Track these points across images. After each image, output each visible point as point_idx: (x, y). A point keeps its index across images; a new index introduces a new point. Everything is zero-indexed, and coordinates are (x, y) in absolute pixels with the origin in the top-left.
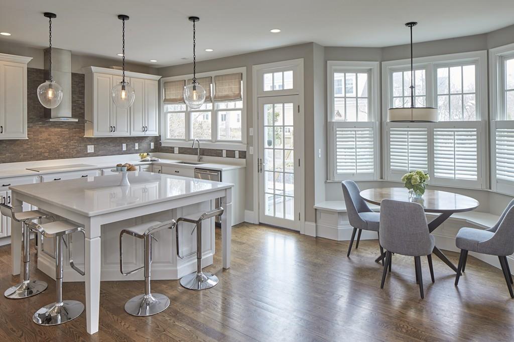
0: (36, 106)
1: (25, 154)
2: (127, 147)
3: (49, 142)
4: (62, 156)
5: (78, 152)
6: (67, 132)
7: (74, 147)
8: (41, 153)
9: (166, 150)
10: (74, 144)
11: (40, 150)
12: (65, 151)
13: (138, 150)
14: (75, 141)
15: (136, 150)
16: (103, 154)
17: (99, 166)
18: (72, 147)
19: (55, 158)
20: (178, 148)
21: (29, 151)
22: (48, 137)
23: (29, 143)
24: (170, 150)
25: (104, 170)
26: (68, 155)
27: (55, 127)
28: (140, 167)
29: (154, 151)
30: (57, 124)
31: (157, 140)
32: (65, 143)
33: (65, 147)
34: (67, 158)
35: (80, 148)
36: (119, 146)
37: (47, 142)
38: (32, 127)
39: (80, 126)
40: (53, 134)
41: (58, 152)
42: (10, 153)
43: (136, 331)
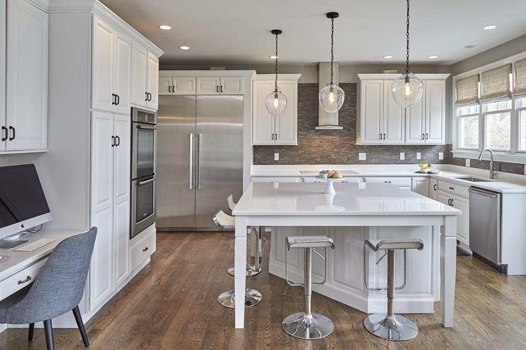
0: (310, 116)
1: (300, 158)
2: (405, 156)
3: (321, 149)
4: (333, 162)
5: (349, 159)
6: (338, 140)
7: (345, 154)
8: (314, 158)
9: (458, 162)
10: (345, 151)
11: (313, 155)
12: (336, 158)
13: (421, 160)
14: (347, 149)
15: (418, 160)
16: (376, 162)
17: (361, 174)
18: (343, 154)
19: (326, 163)
20: (469, 160)
21: (304, 155)
22: (321, 144)
23: (304, 149)
24: (461, 162)
25: (366, 178)
26: (339, 162)
27: (327, 135)
28: (412, 179)
29: (443, 162)
30: (328, 132)
31: (448, 149)
32: (336, 150)
33: (336, 154)
34: (338, 164)
35: (351, 155)
36: (396, 155)
37: (319, 149)
38: (306, 135)
39: (352, 133)
40: (325, 141)
41: (329, 158)
42: (288, 157)
43: (267, 345)
